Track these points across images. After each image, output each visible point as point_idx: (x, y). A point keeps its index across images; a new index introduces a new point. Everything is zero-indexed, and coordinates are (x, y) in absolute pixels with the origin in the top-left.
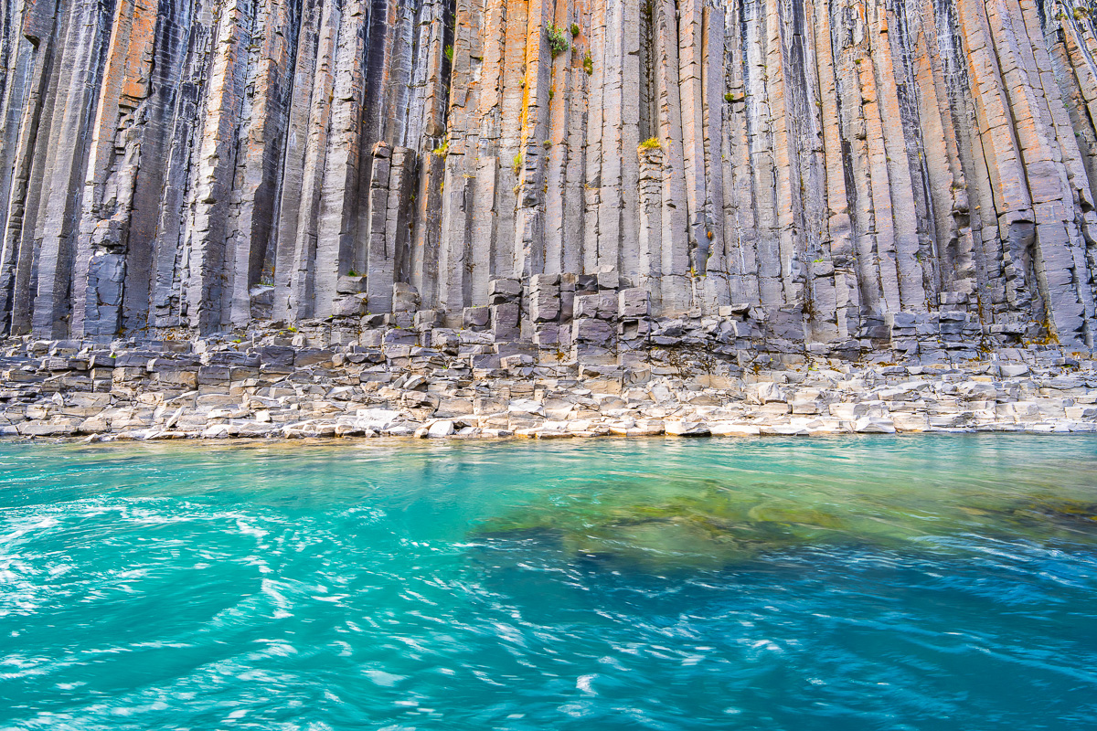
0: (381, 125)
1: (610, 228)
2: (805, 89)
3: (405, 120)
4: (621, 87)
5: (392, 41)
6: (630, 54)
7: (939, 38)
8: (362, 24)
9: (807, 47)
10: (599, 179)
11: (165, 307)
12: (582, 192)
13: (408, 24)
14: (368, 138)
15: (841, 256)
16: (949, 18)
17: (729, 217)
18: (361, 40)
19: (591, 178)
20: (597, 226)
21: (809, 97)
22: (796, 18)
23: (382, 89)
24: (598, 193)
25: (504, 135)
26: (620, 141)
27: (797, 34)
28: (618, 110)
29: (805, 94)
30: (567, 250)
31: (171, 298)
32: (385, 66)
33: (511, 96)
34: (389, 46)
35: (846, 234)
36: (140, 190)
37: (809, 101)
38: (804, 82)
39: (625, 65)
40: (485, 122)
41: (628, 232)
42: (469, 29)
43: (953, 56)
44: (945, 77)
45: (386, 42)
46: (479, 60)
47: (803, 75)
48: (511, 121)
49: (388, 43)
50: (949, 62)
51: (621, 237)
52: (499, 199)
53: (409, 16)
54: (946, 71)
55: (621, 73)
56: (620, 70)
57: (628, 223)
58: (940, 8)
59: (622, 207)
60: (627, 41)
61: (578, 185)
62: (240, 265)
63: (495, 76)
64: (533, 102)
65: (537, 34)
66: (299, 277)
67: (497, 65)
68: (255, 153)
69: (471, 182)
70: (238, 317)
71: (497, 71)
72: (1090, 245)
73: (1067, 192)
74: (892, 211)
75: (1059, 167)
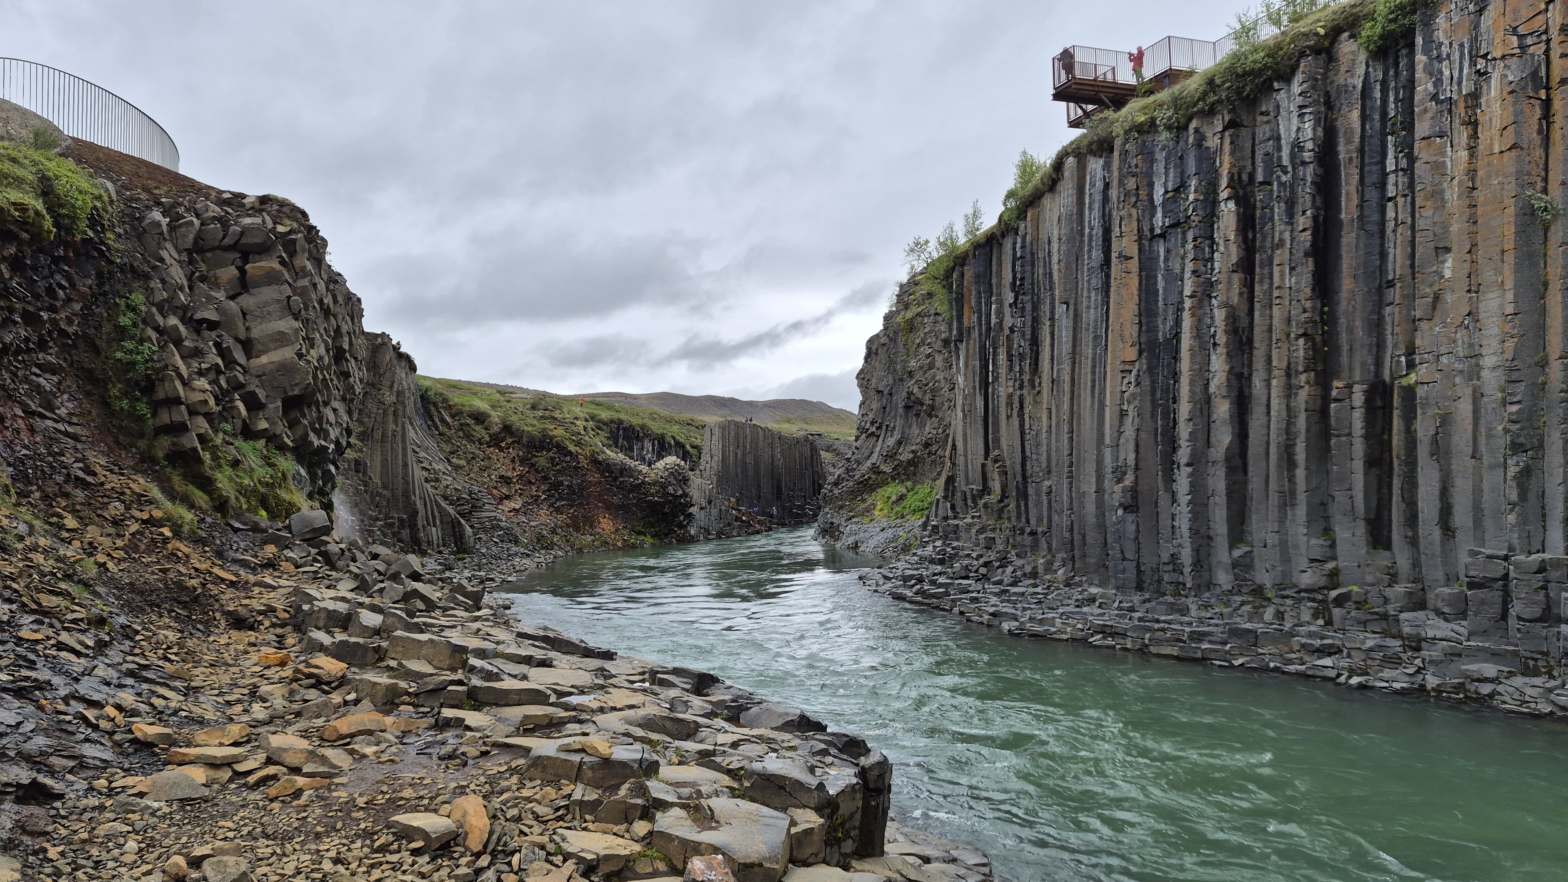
0: (1346, 348)
5: (1353, 234)
8: (1312, 239)
11: (1169, 563)
13: (1370, 206)
14: (1333, 369)
18: (1311, 260)
23: (1344, 303)
25: (1484, 351)
31: (1172, 555)
32: (1345, 273)
33: (1490, 295)
34: (1348, 244)
36: (1141, 451)
40: (1459, 335)
42: (1430, 213)
45: (1344, 241)
46: (1448, 250)
48: (1492, 329)
49: (1347, 238)
52: (1482, 441)
53: (1372, 195)
62: (1220, 527)
63: (1466, 272)
64: (1510, 309)
65: (1511, 210)
66: (1272, 539)
67: (1468, 257)
68: (1223, 409)
69: (1446, 420)
70: (1224, 579)
71: (1467, 265)
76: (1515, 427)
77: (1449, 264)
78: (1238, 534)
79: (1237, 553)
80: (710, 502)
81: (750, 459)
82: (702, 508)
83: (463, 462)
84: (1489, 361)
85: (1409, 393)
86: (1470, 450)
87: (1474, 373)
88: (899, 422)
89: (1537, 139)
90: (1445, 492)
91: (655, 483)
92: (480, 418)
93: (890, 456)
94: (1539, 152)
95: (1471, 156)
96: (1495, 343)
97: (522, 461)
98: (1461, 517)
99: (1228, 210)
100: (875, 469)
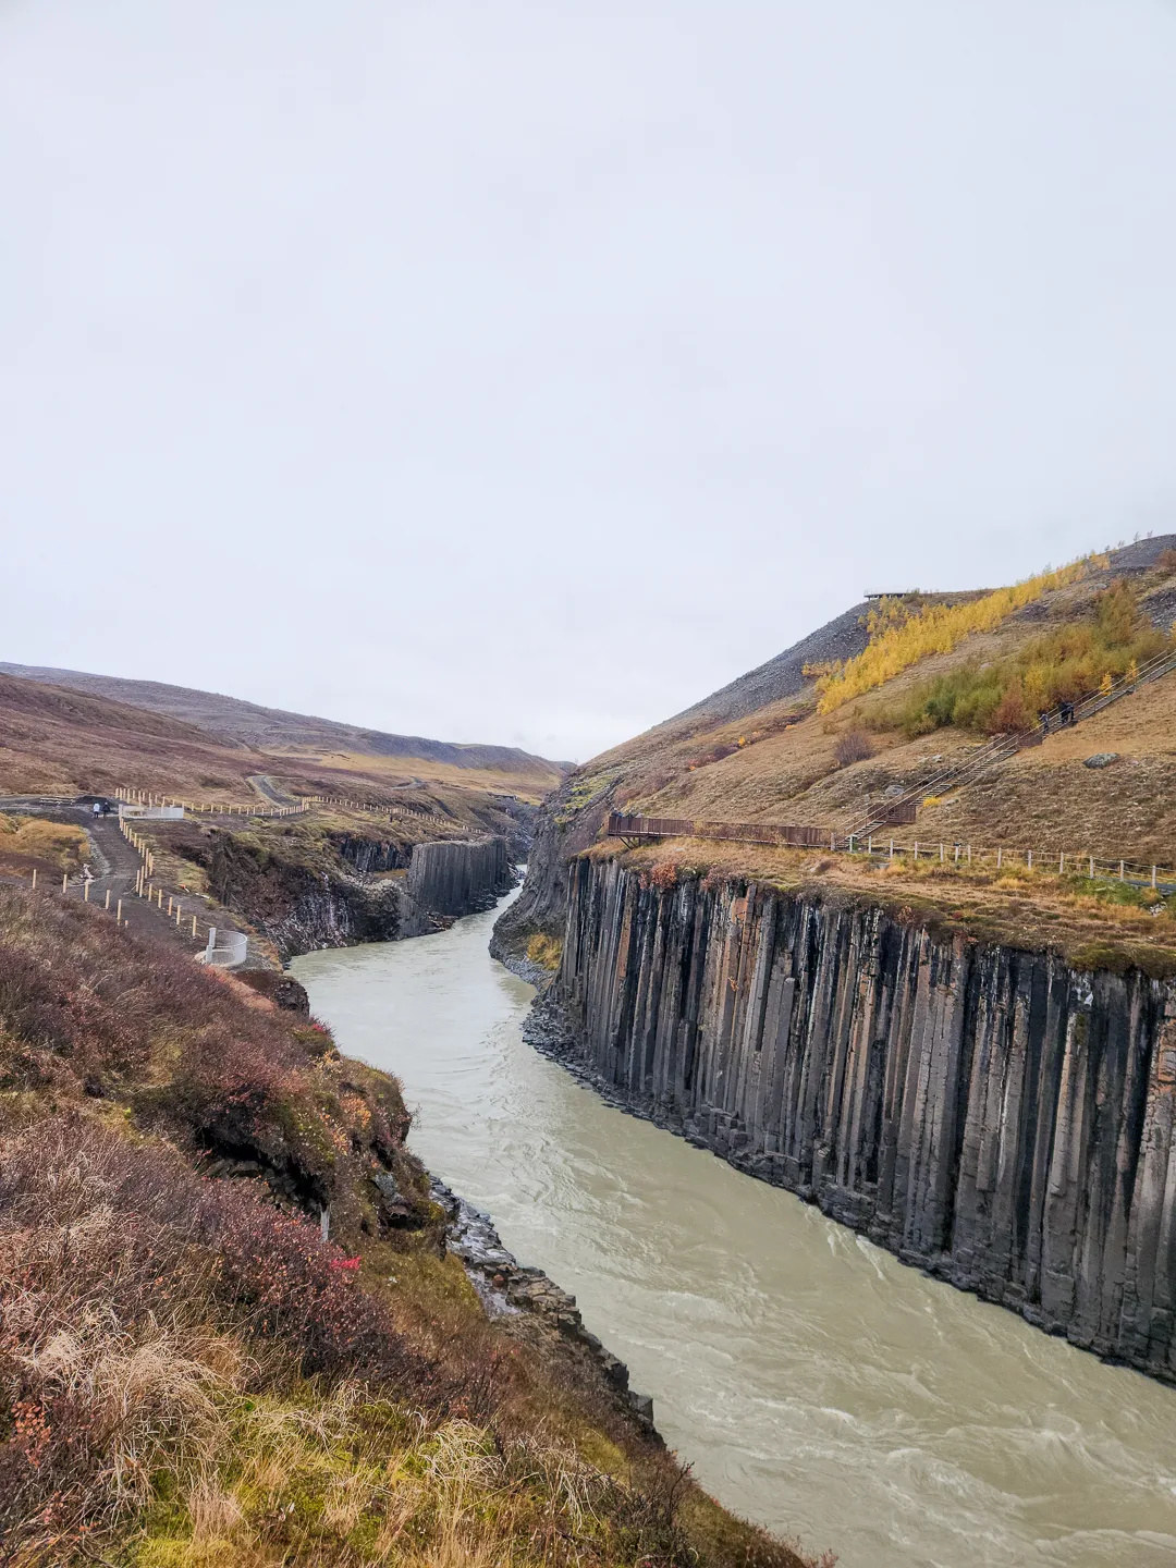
1: (741, 1092)
4: (753, 1017)
6: (759, 999)
12: (737, 1069)
15: (827, 1141)
18: (680, 966)
19: (740, 1063)
22: (834, 985)
23: (690, 986)
24: (741, 1071)
25: (718, 1028)
26: (750, 1046)
27: (832, 997)
28: (751, 1029)
30: (729, 1097)
32: (692, 974)
39: (756, 1004)
41: (746, 1097)
45: (693, 961)
48: (720, 1021)
51: (744, 1099)
52: (714, 1061)
55: (755, 1009)
56: (754, 1006)
57: (746, 1092)
59: (746, 1083)
61: (736, 1064)
62: (643, 1066)
63: (717, 996)
64: (725, 1016)
65: (726, 982)
66: (658, 1076)
67: (718, 991)
68: (649, 1015)
69: (707, 1049)
70: (642, 1087)
72: (930, 1185)
73: (927, 1145)
74: (850, 1123)
75: (928, 1126)
76: (721, 1060)
77: (714, 990)
78: (649, 1070)
79: (647, 1078)
80: (413, 914)
81: (447, 872)
82: (407, 920)
83: (240, 889)
84: (718, 1032)
85: (701, 1032)
86: (711, 1062)
87: (716, 1034)
88: (550, 892)
90: (704, 1075)
91: (375, 902)
92: (253, 852)
93: (542, 914)
94: (736, 964)
95: (722, 955)
96: (720, 1026)
97: (281, 885)
98: (707, 1088)
99: (659, 929)
100: (530, 920)
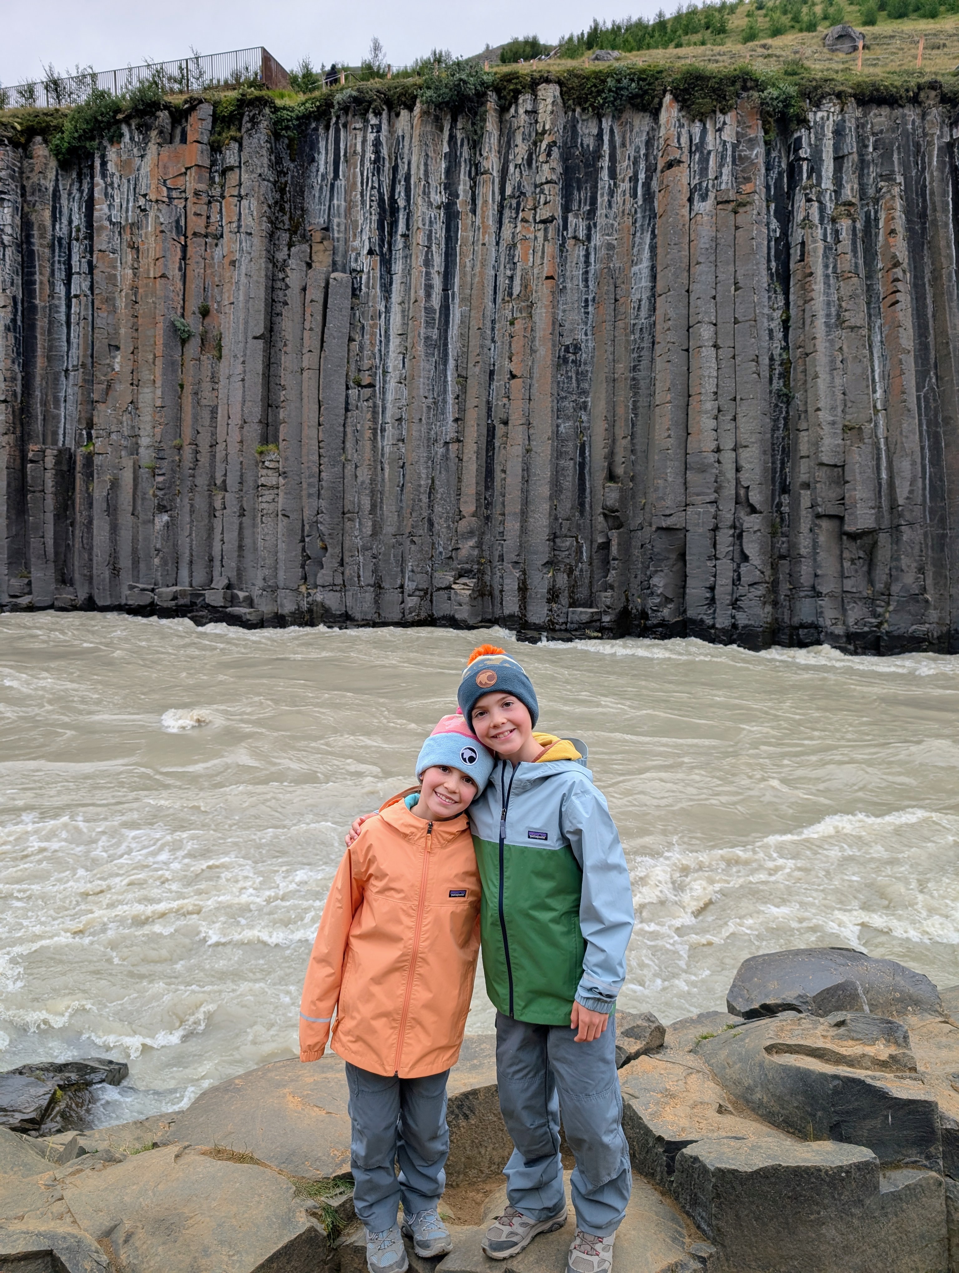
0: (40, 417)
1: (232, 536)
2: (445, 363)
3: (62, 409)
4: (243, 380)
5: (46, 320)
6: (255, 338)
7: (635, 269)
8: (11, 316)
9: (457, 306)
10: (224, 481)
12: (210, 496)
13: (60, 298)
14: (29, 434)
15: (466, 566)
16: (652, 239)
17: (348, 524)
18: (11, 335)
19: (218, 482)
20: (222, 533)
21: (449, 373)
22: (446, 267)
23: (38, 379)
24: (223, 498)
25: (142, 433)
26: (241, 442)
27: (445, 290)
28: (239, 406)
29: (445, 370)
30: (195, 558)
32: (39, 352)
33: (146, 390)
34: (42, 328)
35: (472, 543)
37: (449, 379)
38: (446, 354)
39: (248, 352)
40: (124, 418)
41: (247, 541)
42: (105, 315)
43: (649, 294)
44: (634, 325)
45: (39, 324)
46: (117, 348)
47: (446, 345)
48: (147, 416)
49: (41, 323)
50: (643, 302)
51: (241, 547)
52: (139, 502)
53: (61, 289)
54: (637, 317)
55: (244, 362)
56: (242, 359)
57: (247, 533)
58: (642, 225)
59: (242, 515)
60: (252, 323)
61: (206, 488)
63: (129, 369)
64: (159, 403)
65: (160, 326)
67: (131, 356)
69: (115, 484)
71: (131, 363)
72: (745, 558)
73: (729, 491)
74: (524, 515)
75: (728, 457)
76: (160, 493)
77: (118, 360)
84: (144, 441)
85: (88, 459)
86: (131, 508)
87: (134, 450)
89: (178, 274)
90: (113, 541)
94: (179, 285)
95: (135, 274)
96: (148, 427)
98: (124, 560)
